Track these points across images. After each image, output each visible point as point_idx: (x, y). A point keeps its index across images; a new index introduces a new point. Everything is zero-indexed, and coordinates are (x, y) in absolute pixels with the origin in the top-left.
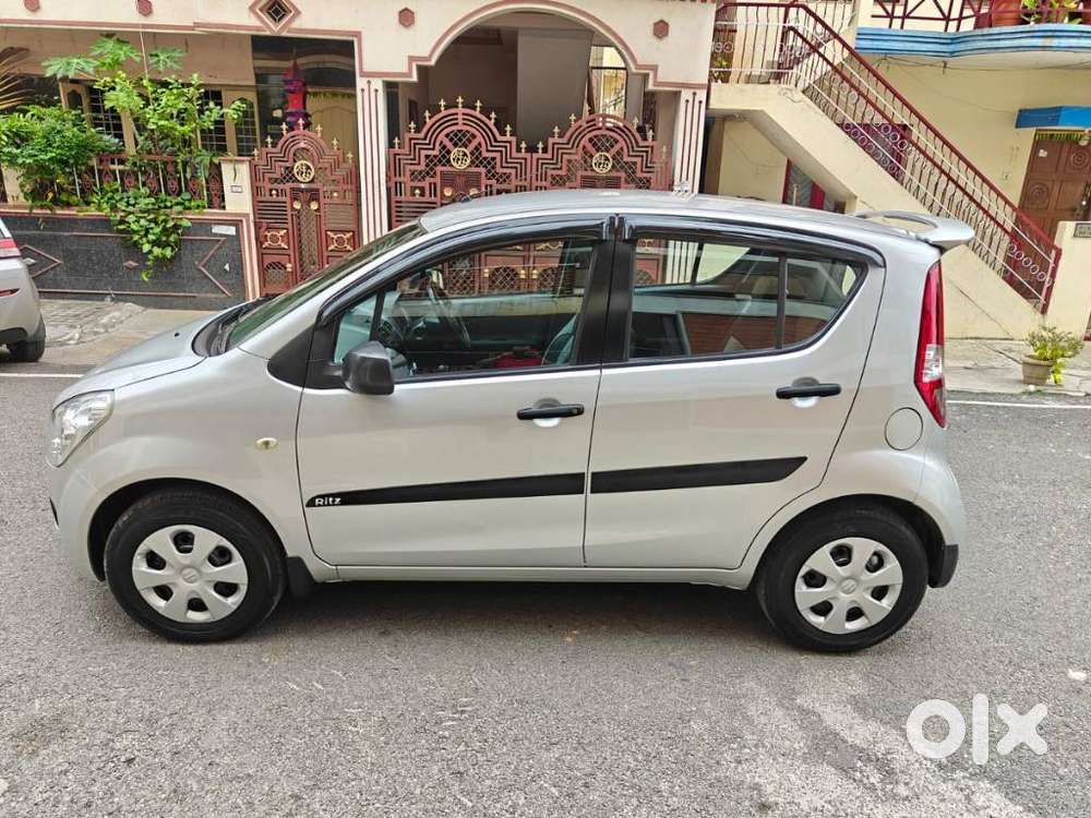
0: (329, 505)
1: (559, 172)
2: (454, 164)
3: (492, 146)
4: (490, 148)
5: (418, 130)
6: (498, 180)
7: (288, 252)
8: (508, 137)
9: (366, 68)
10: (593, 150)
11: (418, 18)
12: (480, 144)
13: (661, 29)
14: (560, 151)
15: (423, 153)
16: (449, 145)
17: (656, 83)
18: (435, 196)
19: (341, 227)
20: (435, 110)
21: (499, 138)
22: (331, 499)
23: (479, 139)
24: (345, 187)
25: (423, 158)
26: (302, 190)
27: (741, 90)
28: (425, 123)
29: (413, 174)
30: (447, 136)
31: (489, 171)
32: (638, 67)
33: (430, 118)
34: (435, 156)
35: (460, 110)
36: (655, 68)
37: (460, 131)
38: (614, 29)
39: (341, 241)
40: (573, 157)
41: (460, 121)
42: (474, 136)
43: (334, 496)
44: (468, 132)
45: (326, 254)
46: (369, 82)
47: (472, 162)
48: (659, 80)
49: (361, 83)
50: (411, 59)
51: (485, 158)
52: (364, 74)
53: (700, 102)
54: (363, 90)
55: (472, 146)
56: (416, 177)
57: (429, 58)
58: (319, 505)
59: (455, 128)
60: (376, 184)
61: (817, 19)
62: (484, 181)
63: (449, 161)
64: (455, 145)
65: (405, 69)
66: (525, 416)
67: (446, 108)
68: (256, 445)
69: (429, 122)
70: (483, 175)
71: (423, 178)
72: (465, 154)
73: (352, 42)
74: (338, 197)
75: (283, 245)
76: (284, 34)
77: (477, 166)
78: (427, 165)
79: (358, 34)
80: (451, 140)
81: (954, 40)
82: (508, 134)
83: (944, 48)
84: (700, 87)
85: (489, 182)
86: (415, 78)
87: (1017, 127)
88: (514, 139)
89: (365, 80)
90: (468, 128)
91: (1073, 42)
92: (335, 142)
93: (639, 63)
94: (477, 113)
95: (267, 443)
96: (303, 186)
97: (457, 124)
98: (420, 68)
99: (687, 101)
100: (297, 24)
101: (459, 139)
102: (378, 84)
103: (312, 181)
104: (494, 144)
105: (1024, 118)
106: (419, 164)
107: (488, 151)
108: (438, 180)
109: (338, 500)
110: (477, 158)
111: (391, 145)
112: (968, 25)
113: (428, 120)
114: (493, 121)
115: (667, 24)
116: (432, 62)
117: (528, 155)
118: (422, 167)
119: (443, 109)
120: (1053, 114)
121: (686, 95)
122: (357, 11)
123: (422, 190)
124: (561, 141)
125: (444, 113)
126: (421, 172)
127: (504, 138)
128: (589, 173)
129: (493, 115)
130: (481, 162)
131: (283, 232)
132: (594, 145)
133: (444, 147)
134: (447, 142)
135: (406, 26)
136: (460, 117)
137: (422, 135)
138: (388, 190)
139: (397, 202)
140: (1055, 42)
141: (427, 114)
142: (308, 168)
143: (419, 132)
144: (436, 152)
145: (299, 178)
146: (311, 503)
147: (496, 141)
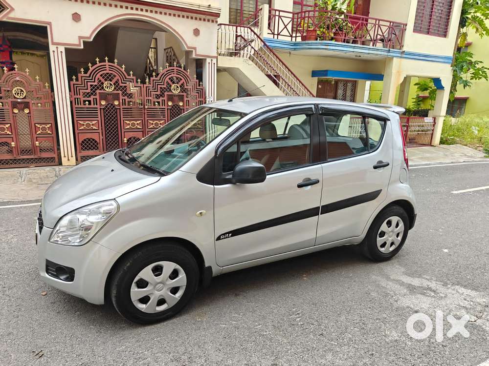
0: (226, 238)
1: (157, 93)
2: (106, 89)
3: (124, 81)
4: (123, 82)
5: (85, 72)
6: (128, 97)
7: (12, 136)
8: (132, 77)
9: (55, 41)
10: (171, 83)
11: (82, 18)
12: (118, 80)
13: (197, 32)
14: (156, 83)
15: (89, 84)
16: (103, 80)
17: (196, 55)
18: (97, 105)
19: (44, 121)
20: (94, 63)
21: (127, 77)
22: (227, 235)
23: (117, 77)
24: (45, 101)
25: (89, 86)
26: (19, 103)
27: (230, 60)
28: (89, 69)
29: (84, 94)
30: (101, 75)
31: (123, 93)
32: (188, 47)
33: (92, 67)
34: (96, 86)
35: (107, 63)
36: (195, 48)
37: (108, 73)
38: (177, 30)
39: (44, 129)
40: (162, 86)
41: (108, 69)
42: (115, 76)
43: (229, 233)
44: (112, 74)
45: (35, 136)
46: (57, 48)
47: (115, 88)
48: (197, 53)
49: (52, 48)
50: (80, 38)
51: (121, 87)
52: (53, 44)
53: (214, 64)
54: (54, 51)
55: (114, 80)
56: (86, 96)
57: (89, 38)
58: (222, 239)
59: (105, 72)
60: (64, 99)
61: (255, 33)
62: (121, 97)
63: (103, 88)
64: (106, 80)
65: (77, 42)
66: (300, 186)
67: (100, 62)
68: (196, 215)
69: (91, 69)
70: (121, 94)
71: (90, 96)
72: (111, 85)
73: (46, 27)
74: (41, 106)
75: (8, 132)
76: (5, 20)
77: (117, 90)
78: (92, 90)
79: (50, 24)
80: (103, 78)
81: (295, 44)
82: (131, 75)
83: (291, 47)
84: (214, 57)
85: (124, 98)
86: (82, 47)
87: (312, 77)
88: (134, 78)
89: (55, 46)
90: (112, 72)
91: (334, 48)
92: (37, 77)
93: (189, 46)
94: (116, 65)
95: (201, 213)
96: (19, 100)
97: (106, 70)
98: (84, 42)
99: (209, 63)
100: (12, 15)
101: (108, 77)
102: (62, 49)
103: (25, 98)
104: (125, 80)
105: (314, 74)
106: (87, 89)
107: (122, 83)
108: (97, 97)
109: (230, 234)
110: (117, 86)
111: (70, 79)
112: (299, 39)
113: (90, 67)
114: (124, 69)
115: (199, 30)
116: (91, 40)
117: (142, 85)
118: (89, 91)
119: (98, 62)
120: (325, 73)
121: (208, 60)
122: (48, 12)
123: (89, 102)
124: (156, 79)
125: (99, 64)
126: (88, 93)
127: (130, 77)
128: (170, 93)
129: (123, 66)
130: (119, 88)
131: (8, 126)
132: (171, 81)
133: (100, 81)
134: (101, 78)
135: (76, 21)
136: (107, 66)
137: (88, 75)
138: (71, 102)
139: (76, 108)
140: (329, 47)
141: (90, 65)
142: (22, 91)
143: (86, 73)
144: (96, 83)
145: (16, 96)
146: (219, 238)
147: (126, 78)
